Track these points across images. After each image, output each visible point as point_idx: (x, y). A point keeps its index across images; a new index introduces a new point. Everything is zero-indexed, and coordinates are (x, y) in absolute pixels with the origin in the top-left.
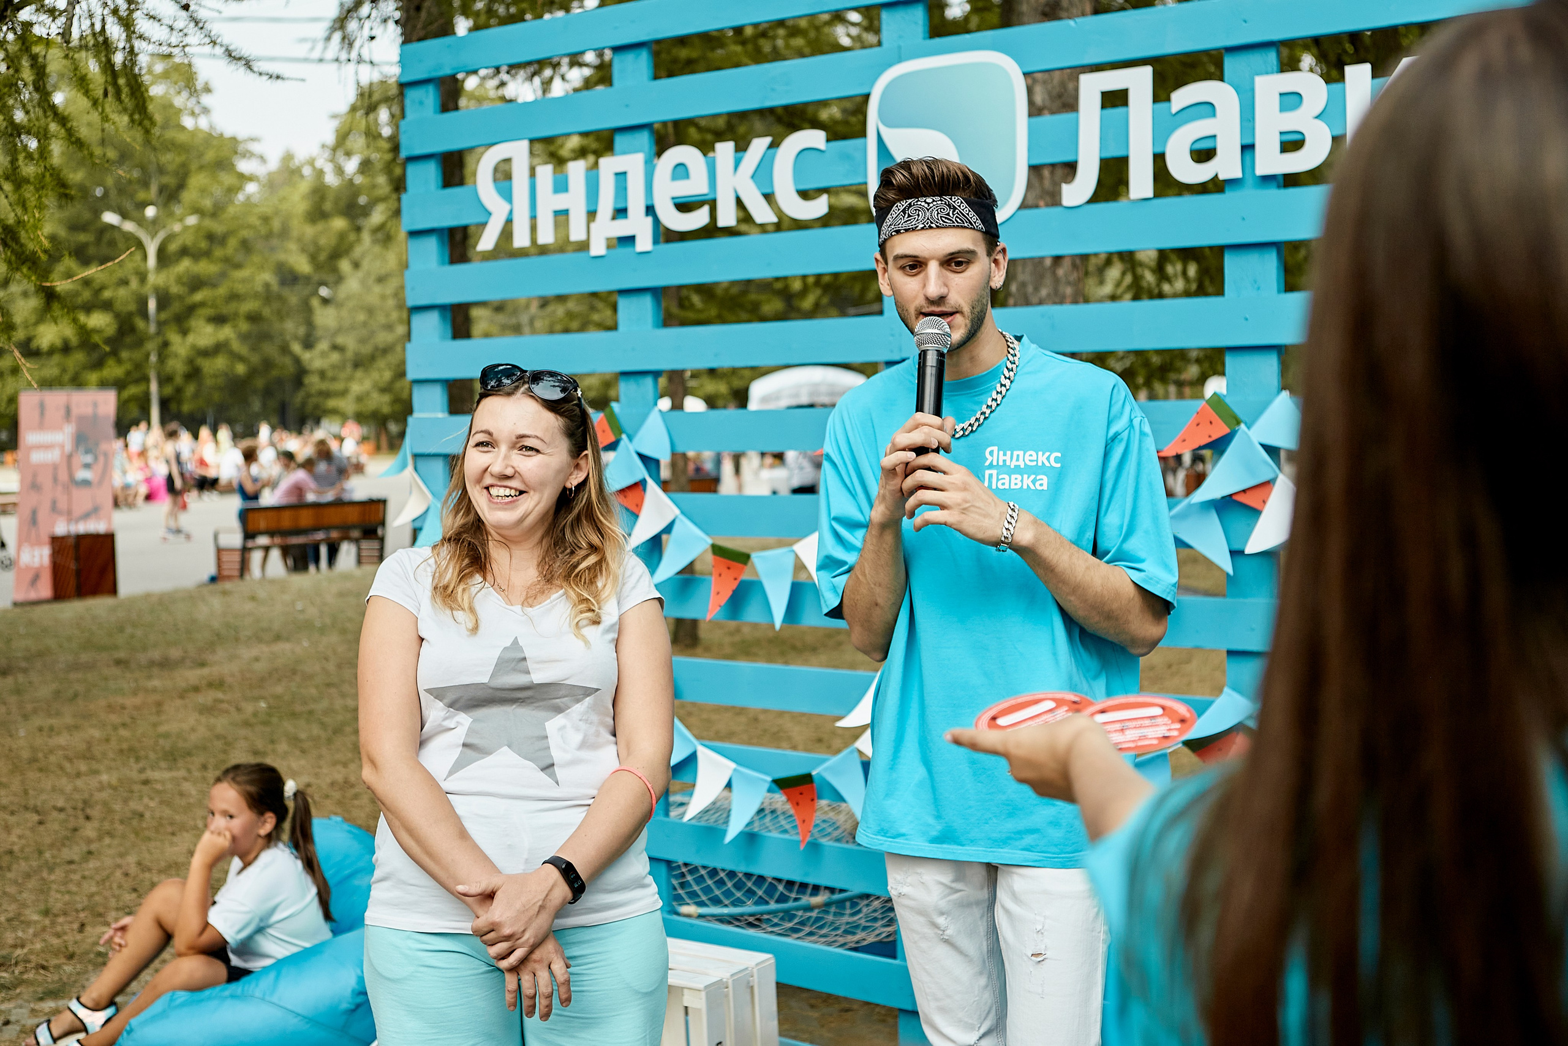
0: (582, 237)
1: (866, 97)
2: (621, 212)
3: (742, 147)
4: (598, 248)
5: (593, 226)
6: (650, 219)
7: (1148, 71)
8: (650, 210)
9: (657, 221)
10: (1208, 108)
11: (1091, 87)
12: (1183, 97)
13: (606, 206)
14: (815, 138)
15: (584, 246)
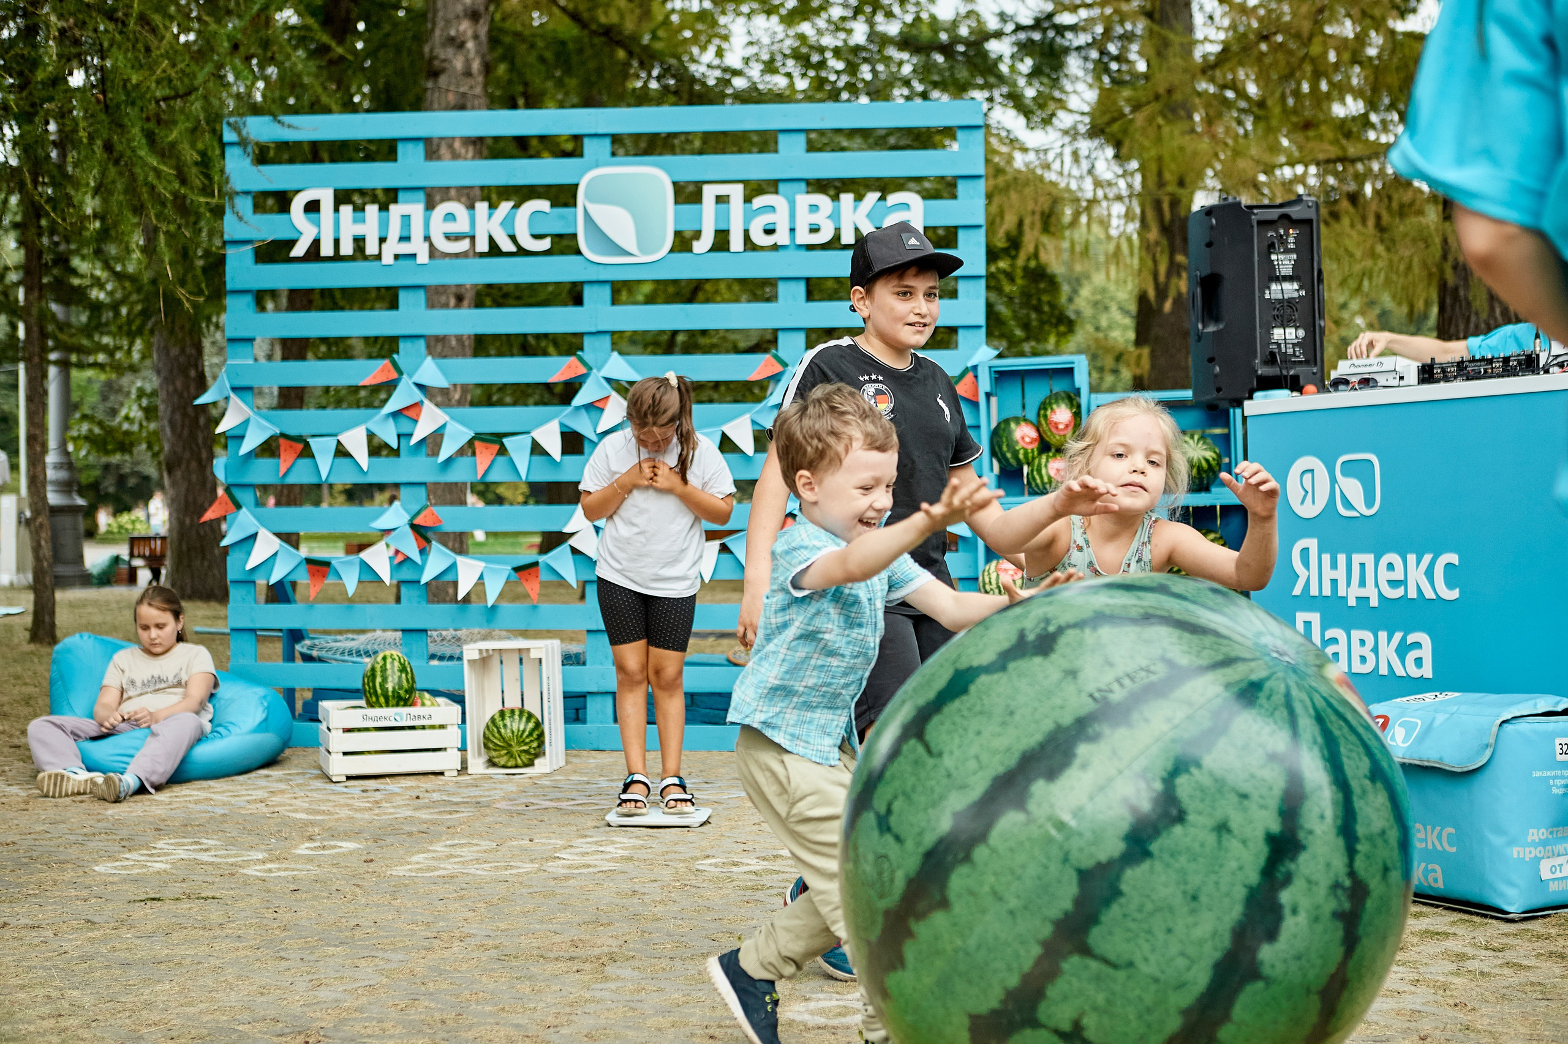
0: (376, 252)
1: (577, 185)
2: (405, 238)
3: (493, 206)
4: (388, 259)
5: (384, 246)
6: (427, 245)
7: (740, 187)
8: (427, 238)
9: (431, 245)
10: (772, 209)
11: (709, 192)
12: (759, 201)
13: (394, 233)
14: (544, 205)
15: (378, 257)
